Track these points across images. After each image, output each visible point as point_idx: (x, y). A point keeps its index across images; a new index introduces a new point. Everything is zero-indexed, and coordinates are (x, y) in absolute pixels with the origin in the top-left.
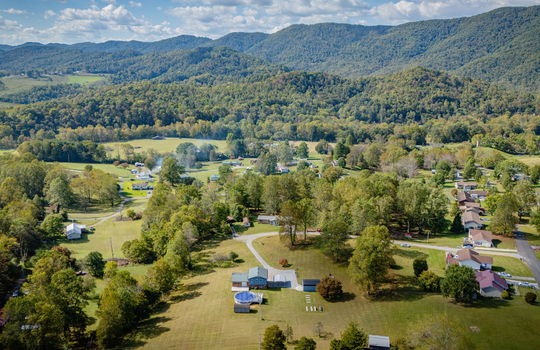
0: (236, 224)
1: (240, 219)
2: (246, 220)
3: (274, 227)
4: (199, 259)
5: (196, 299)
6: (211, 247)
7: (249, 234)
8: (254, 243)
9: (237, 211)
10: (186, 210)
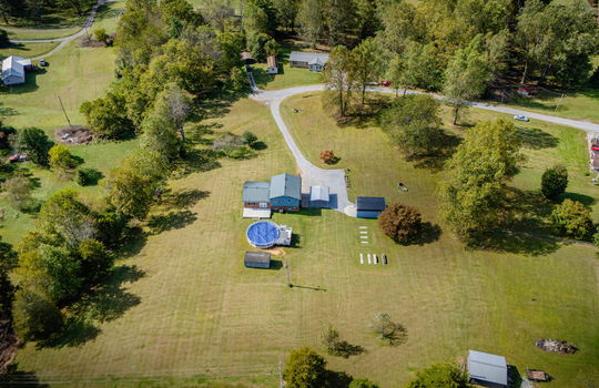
0: (257, 66)
1: (262, 58)
2: (271, 60)
3: (315, 75)
4: (197, 138)
5: (188, 228)
6: (218, 114)
7: (276, 88)
8: (283, 106)
9: (257, 46)
10: (174, 50)
